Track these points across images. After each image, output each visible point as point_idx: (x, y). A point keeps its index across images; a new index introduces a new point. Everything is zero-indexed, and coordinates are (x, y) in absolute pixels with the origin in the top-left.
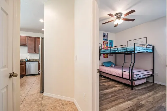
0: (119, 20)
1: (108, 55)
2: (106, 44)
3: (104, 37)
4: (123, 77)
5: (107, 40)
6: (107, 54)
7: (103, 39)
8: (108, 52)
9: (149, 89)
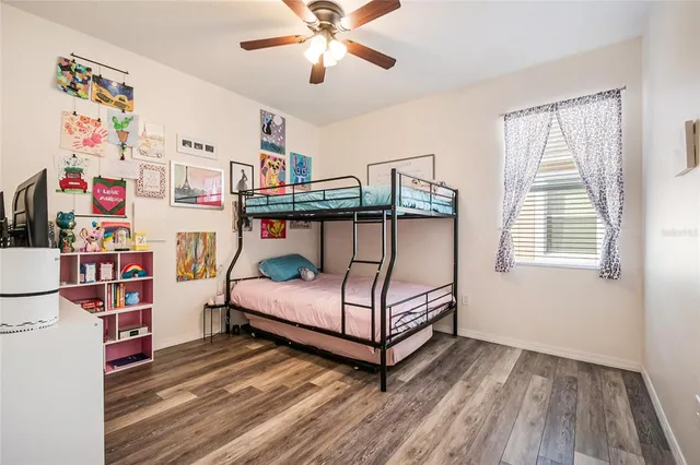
0: (329, 40)
1: (288, 222)
2: (277, 171)
3: (269, 132)
4: (347, 332)
5: (280, 150)
6: (282, 217)
7: (262, 141)
8: (283, 208)
9: (445, 372)
